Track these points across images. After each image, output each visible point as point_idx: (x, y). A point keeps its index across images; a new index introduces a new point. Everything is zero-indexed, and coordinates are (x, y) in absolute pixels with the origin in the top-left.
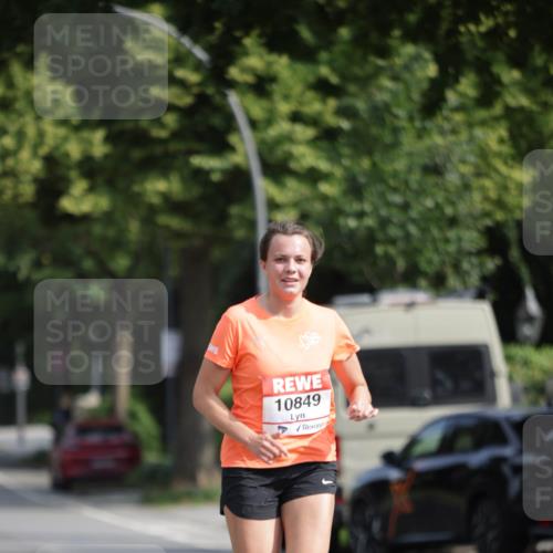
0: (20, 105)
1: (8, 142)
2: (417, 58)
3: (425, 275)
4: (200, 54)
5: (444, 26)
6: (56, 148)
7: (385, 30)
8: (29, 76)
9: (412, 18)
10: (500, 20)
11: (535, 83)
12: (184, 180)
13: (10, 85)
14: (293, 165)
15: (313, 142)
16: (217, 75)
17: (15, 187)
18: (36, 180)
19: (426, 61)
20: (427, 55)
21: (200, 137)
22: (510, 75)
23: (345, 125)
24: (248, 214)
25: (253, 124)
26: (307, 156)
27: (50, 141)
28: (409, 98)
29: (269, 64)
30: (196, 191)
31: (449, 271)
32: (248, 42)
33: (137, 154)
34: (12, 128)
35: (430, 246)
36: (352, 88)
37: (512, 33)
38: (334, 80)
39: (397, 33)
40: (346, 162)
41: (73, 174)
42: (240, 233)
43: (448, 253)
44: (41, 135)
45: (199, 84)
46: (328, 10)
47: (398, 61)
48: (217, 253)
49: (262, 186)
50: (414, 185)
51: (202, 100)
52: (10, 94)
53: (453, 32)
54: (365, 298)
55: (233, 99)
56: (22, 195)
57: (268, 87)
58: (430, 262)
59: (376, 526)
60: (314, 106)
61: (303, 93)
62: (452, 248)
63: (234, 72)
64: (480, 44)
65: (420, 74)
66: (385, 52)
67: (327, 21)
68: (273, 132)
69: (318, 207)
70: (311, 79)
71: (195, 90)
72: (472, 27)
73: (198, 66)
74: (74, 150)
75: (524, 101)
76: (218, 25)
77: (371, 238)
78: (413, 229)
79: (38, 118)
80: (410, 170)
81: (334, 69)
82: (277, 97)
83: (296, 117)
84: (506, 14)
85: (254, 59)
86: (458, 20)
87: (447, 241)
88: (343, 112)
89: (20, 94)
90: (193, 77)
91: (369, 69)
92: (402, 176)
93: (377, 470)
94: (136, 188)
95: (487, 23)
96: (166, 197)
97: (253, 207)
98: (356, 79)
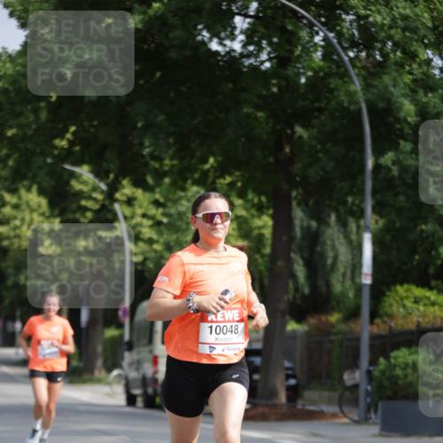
0: (24, 207)
1: (17, 222)
4: (103, 186)
5: (210, 180)
7: (185, 180)
8: (29, 194)
9: (197, 176)
10: (234, 178)
11: (249, 205)
13: (20, 198)
14: (141, 236)
15: (151, 226)
16: (110, 195)
17: (19, 243)
22: (238, 202)
23: (165, 220)
25: (126, 218)
26: (147, 232)
27: (36, 223)
29: (133, 193)
32: (125, 182)
36: (169, 204)
37: (239, 184)
38: (162, 200)
39: (189, 182)
40: (165, 236)
44: (32, 220)
45: (103, 200)
46: (160, 171)
47: (190, 194)
51: (103, 207)
52: (19, 202)
53: (214, 183)
55: (117, 206)
56: (22, 246)
57: (132, 202)
60: (152, 211)
61: (148, 205)
63: (118, 195)
64: (226, 188)
66: (184, 189)
67: (159, 175)
68: (134, 222)
69: (153, 254)
70: (152, 199)
71: (101, 203)
72: (222, 181)
73: (102, 192)
75: (243, 213)
76: (112, 176)
81: (162, 196)
82: (136, 207)
83: (144, 216)
84: (237, 176)
85: (127, 189)
86: (216, 177)
88: (165, 215)
89: (23, 202)
90: (99, 197)
91: (177, 196)
95: (228, 179)
98: (171, 200)
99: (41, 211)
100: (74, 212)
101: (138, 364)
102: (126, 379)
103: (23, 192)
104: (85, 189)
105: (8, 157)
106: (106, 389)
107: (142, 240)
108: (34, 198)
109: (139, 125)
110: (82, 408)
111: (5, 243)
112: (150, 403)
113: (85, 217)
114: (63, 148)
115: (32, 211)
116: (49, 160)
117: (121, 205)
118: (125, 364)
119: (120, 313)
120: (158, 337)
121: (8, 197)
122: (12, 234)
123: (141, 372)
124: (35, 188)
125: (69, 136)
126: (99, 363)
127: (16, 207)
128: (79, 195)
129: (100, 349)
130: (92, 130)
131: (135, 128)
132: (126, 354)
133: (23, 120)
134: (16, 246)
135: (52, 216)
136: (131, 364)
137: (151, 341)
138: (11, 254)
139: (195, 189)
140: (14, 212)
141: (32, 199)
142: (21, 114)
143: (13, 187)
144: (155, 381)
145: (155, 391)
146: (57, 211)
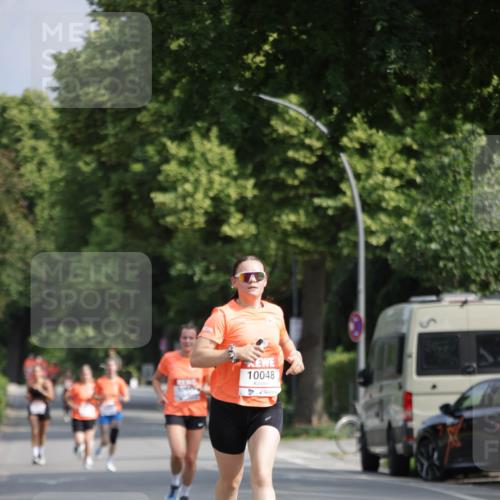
0: (196, 163)
1: (188, 187)
2: (472, 132)
3: (474, 281)
4: (324, 130)
6: (221, 191)
7: (452, 115)
8: (205, 142)
9: (471, 106)
12: (307, 214)
13: (192, 149)
14: (384, 205)
15: (396, 190)
16: (334, 142)
17: (192, 218)
18: (206, 213)
19: (480, 135)
20: (480, 131)
21: (320, 185)
23: (418, 179)
24: (353, 238)
25: (358, 176)
26: (392, 198)
27: (217, 186)
28: (466, 159)
29: (371, 136)
30: (316, 222)
31: (492, 279)
32: (355, 120)
33: (276, 196)
34: (192, 178)
35: (479, 261)
36: (428, 153)
38: (415, 147)
39: (460, 116)
40: (419, 204)
41: (232, 209)
42: (346, 251)
43: (491, 267)
44: (211, 182)
45: (322, 148)
46: (413, 99)
47: (460, 135)
48: (329, 265)
49: (363, 219)
50: (468, 220)
51: (322, 159)
52: (191, 155)
54: (434, 298)
55: (344, 158)
56: (197, 223)
57: (370, 151)
58: (478, 274)
59: (436, 455)
60: (400, 164)
61: (393, 155)
62: (494, 263)
63: (345, 141)
65: (475, 144)
66: (451, 129)
67: (411, 107)
69: (400, 235)
70: (399, 146)
71: (319, 153)
73: (321, 137)
74: (233, 193)
76: (335, 110)
77: (436, 256)
78: (466, 250)
79: (209, 171)
80: (466, 209)
81: (413, 136)
82: (375, 158)
83: (387, 172)
85: (360, 132)
87: (491, 259)
88: (419, 170)
89: (198, 155)
90: (317, 144)
91: (439, 140)
92: (460, 214)
93: (438, 417)
94: (276, 219)
96: (294, 225)
97: (357, 233)
98: (431, 147)
99: (225, 168)
100: (278, 169)
101: (380, 407)
102: (362, 428)
103: (196, 138)
104: (293, 132)
105: (173, 83)
106: (330, 446)
107: (385, 211)
108: (213, 148)
109: (379, 28)
110: (293, 476)
111: (170, 219)
112: (400, 468)
113: (296, 177)
114: (258, 67)
115: (211, 168)
116: (236, 88)
117: (350, 156)
118: (359, 407)
119: (351, 326)
120: (411, 364)
121: (173, 147)
122: (180, 205)
123: (386, 418)
124: (214, 132)
125: (267, 47)
126: (319, 404)
127: (186, 162)
128: (285, 142)
129: (320, 382)
130: (304, 37)
131: (371, 32)
132: (362, 390)
133: (195, 26)
134: (186, 223)
135: (242, 176)
136: (368, 407)
137: (400, 370)
138: (180, 235)
139: (468, 127)
140: (183, 170)
141: (210, 150)
142: (193, 15)
143: (182, 131)
144: (409, 432)
145: (408, 448)
146: (249, 169)
